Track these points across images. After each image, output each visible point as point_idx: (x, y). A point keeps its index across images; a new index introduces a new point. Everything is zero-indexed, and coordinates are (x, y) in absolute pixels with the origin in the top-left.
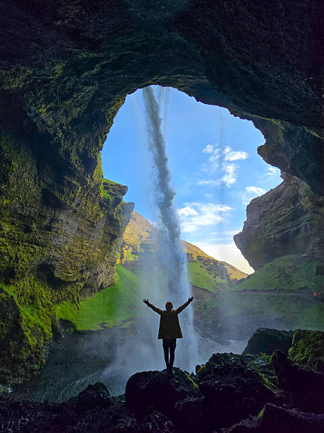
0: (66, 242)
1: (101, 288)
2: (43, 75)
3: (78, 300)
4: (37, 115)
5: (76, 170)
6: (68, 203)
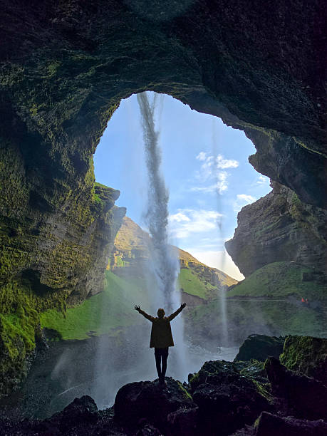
0: (54, 247)
1: (90, 295)
2: (34, 74)
3: (65, 308)
4: (27, 115)
5: (67, 172)
6: (57, 206)
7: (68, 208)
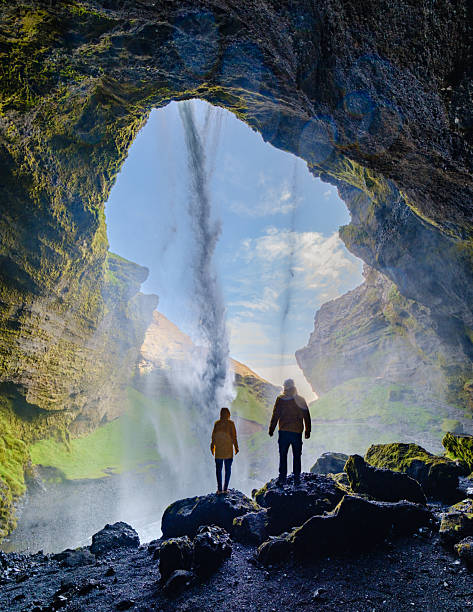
0: (46, 350)
1: (105, 420)
3: (67, 438)
5: (62, 229)
6: (48, 284)
7: (66, 290)
